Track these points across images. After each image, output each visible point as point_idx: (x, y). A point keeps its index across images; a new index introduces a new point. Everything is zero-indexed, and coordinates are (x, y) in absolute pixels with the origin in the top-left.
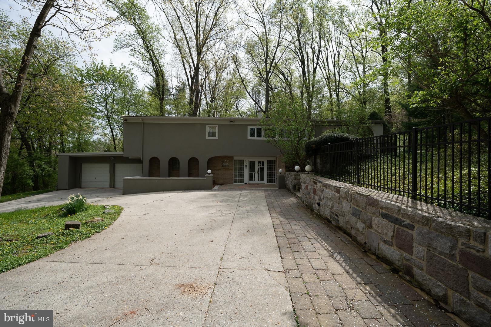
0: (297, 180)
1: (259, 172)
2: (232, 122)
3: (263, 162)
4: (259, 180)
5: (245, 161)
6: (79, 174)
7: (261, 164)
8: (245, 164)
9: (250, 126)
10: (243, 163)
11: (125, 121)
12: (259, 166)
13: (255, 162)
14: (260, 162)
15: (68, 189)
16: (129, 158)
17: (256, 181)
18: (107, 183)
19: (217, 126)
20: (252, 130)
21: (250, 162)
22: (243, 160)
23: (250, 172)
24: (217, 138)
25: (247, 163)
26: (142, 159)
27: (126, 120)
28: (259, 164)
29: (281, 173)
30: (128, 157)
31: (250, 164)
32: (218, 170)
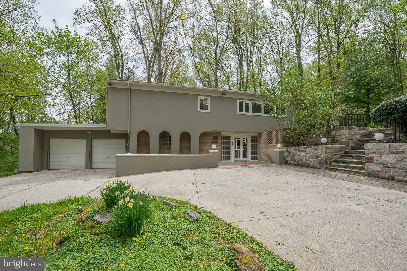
0: (329, 153)
1: (243, 149)
2: (223, 94)
3: (247, 139)
4: (243, 157)
5: (232, 137)
6: (47, 152)
7: (245, 140)
8: (232, 141)
9: (239, 100)
10: (230, 140)
11: (109, 86)
12: (243, 142)
13: (239, 138)
14: (245, 139)
15: (33, 172)
16: (112, 132)
17: (241, 158)
18: (83, 164)
19: (209, 98)
20: (241, 104)
21: (236, 138)
22: (230, 136)
23: (236, 149)
24: (209, 111)
25: (233, 140)
26: (129, 133)
27: (110, 84)
28: (243, 140)
29: (279, 148)
30: (110, 131)
31: (236, 140)
32: (207, 146)
